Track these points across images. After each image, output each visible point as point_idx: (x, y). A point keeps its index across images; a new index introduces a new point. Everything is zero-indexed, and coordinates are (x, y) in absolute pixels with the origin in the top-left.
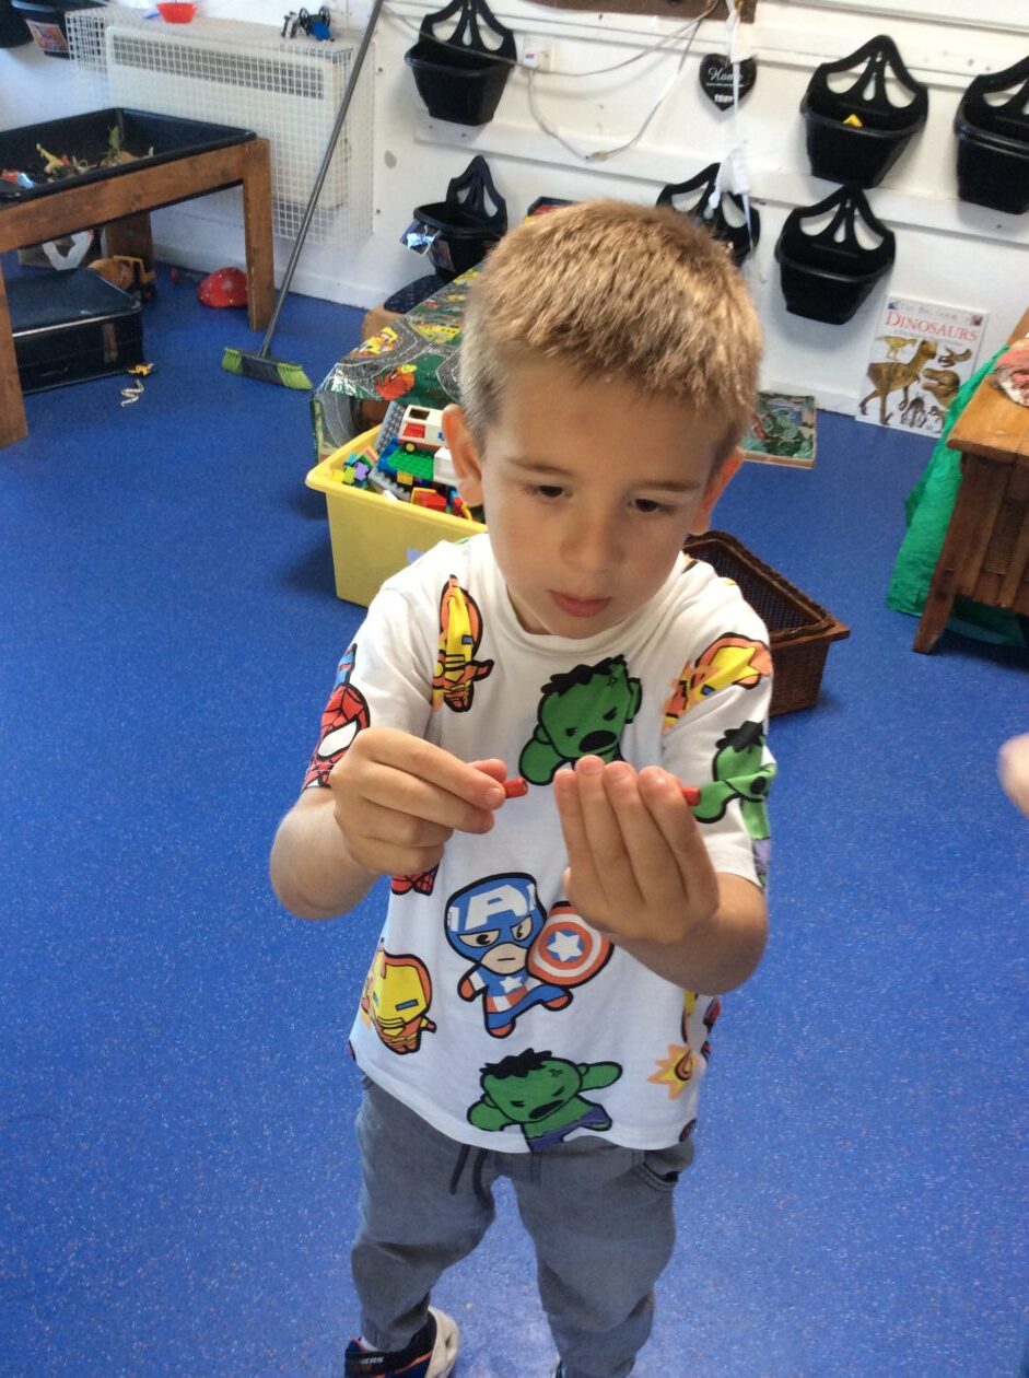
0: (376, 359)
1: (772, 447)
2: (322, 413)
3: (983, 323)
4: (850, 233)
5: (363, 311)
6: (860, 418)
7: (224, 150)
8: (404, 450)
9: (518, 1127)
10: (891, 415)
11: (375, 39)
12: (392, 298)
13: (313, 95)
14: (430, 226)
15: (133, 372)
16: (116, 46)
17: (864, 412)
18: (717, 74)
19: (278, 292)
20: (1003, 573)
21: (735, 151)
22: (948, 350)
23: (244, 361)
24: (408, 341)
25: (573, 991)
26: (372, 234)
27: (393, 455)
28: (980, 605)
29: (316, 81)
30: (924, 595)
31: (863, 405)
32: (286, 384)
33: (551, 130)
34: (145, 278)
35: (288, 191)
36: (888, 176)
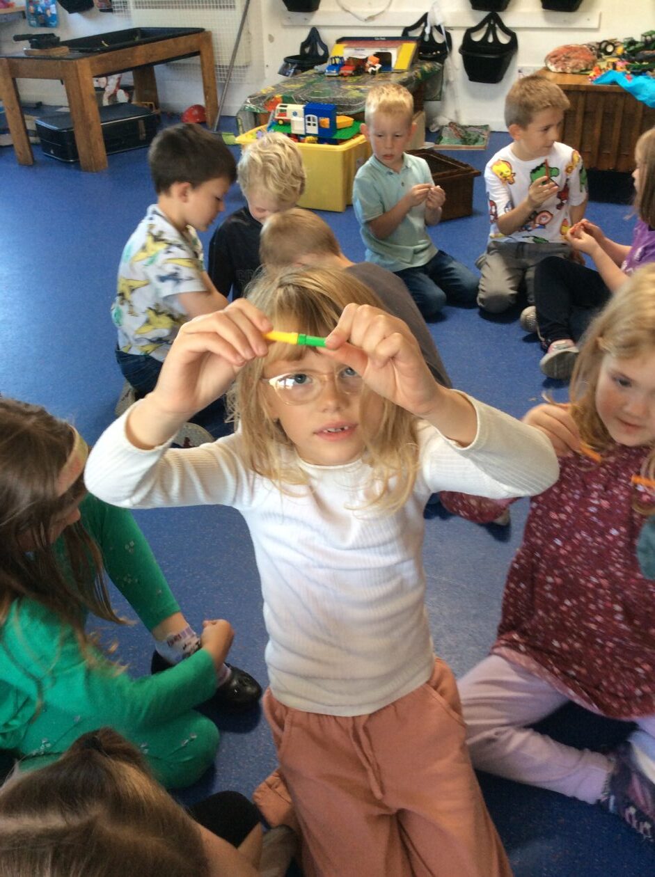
1: (465, 142)
2: (242, 125)
4: (495, 37)
7: (190, 36)
8: (278, 124)
13: (231, 7)
14: (291, 63)
24: (279, 89)
26: (265, 78)
33: (347, 9)
34: (156, 112)
36: (509, 5)
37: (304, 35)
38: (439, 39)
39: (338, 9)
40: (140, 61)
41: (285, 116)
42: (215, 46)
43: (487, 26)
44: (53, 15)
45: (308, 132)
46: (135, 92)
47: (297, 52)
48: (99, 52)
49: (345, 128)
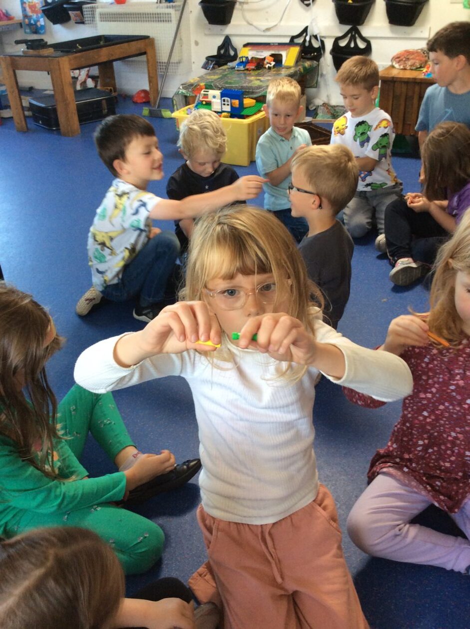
0: (192, 83)
1: (334, 117)
2: (176, 104)
4: (356, 43)
7: (139, 41)
8: (202, 104)
11: (188, 1)
13: (168, 21)
16: (100, 16)
23: (150, 112)
24: (203, 79)
26: (192, 71)
29: (169, 16)
32: (164, 117)
33: (251, 23)
34: (114, 94)
35: (162, 57)
36: (365, 21)
37: (220, 41)
38: (316, 44)
39: (245, 23)
40: (104, 59)
41: (207, 98)
42: (157, 48)
43: (350, 35)
44: (42, 26)
45: (223, 110)
46: (99, 80)
47: (215, 53)
48: (76, 52)
49: (250, 107)
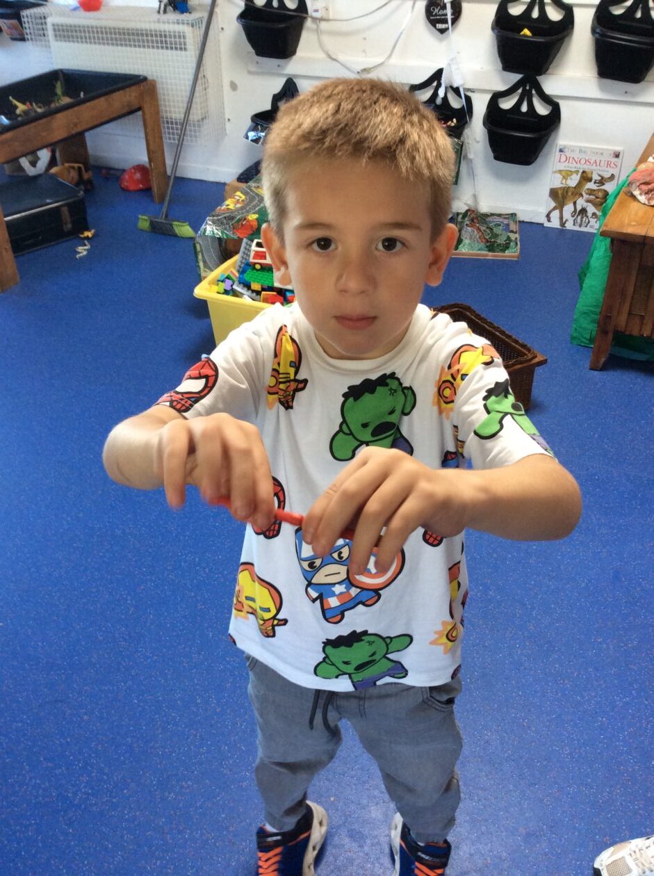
0: (232, 212)
1: (491, 247)
2: (202, 251)
3: (621, 156)
4: (531, 105)
5: (225, 184)
6: (547, 224)
7: (127, 90)
8: (254, 268)
9: (347, 676)
10: (567, 220)
11: (217, 10)
12: (242, 174)
13: (181, 49)
14: (262, 126)
15: (82, 236)
16: (54, 30)
17: (549, 220)
18: (436, 10)
19: (169, 177)
20: (643, 314)
21: (452, 59)
22: (600, 175)
23: (152, 223)
24: (252, 199)
25: (380, 592)
26: (226, 134)
27: (248, 272)
28: (631, 336)
29: (182, 40)
30: (594, 333)
31: (548, 216)
32: (178, 235)
33: (334, 57)
34: (86, 176)
35: (170, 112)
36: (552, 66)
37: (277, 85)
38: (455, 103)
39: (322, 55)
40: (59, 135)
43: (520, 91)
47: (267, 107)
